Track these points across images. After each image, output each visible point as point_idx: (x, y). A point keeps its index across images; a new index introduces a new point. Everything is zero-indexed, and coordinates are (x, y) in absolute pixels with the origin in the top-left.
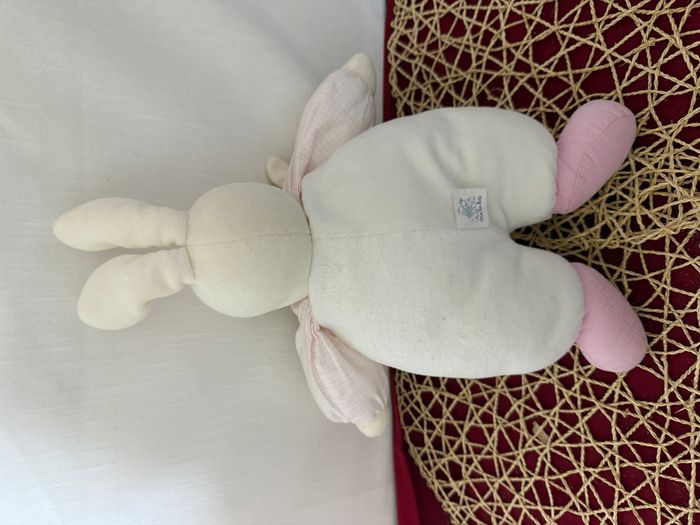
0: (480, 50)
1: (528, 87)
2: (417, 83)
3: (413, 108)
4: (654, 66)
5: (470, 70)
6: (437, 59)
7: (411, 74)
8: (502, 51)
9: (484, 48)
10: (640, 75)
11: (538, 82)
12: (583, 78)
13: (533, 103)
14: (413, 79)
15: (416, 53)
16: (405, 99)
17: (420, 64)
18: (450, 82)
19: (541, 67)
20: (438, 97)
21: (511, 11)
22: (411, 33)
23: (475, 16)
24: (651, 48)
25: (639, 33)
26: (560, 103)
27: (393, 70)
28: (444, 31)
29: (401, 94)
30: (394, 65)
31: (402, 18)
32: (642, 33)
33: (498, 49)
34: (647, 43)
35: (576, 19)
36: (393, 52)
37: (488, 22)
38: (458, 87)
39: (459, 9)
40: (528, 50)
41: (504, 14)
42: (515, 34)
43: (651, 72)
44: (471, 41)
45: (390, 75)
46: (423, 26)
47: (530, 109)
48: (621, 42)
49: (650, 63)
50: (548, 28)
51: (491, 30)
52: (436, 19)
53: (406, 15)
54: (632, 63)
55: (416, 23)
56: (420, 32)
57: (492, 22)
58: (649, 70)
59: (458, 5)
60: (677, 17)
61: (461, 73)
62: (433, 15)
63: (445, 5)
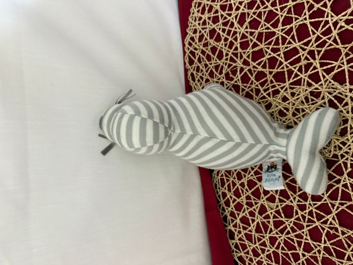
0: (228, 51)
1: (248, 73)
2: (198, 63)
3: (195, 75)
4: (305, 75)
5: (223, 61)
6: (207, 52)
7: (195, 58)
8: (238, 53)
9: (229, 50)
10: (298, 78)
11: (253, 72)
12: (273, 74)
13: (250, 82)
14: (196, 61)
15: (197, 47)
16: (192, 70)
17: (199, 53)
18: (213, 65)
19: (255, 64)
20: (207, 71)
21: (243, 34)
22: (196, 36)
23: (226, 33)
24: (305, 65)
25: (300, 56)
26: (262, 84)
27: (187, 55)
28: (211, 38)
29: (190, 67)
30: (188, 52)
31: (192, 27)
32: (302, 57)
33: (236, 52)
34: (303, 62)
35: (273, 43)
36: (187, 45)
37: (232, 37)
38: (217, 67)
39: (219, 27)
40: (249, 55)
41: (240, 34)
42: (244, 45)
43: (303, 77)
44: (224, 45)
45: (185, 57)
46: (201, 34)
47: (248, 85)
48: (291, 60)
49: (303, 72)
50: (259, 45)
51: (233, 41)
52: (208, 30)
53: (194, 26)
54: (296, 71)
55: (198, 31)
56: (199, 36)
57: (234, 37)
58: (302, 76)
59: (218, 25)
60: (319, 52)
61: (218, 61)
62: (206, 28)
63: (212, 24)
